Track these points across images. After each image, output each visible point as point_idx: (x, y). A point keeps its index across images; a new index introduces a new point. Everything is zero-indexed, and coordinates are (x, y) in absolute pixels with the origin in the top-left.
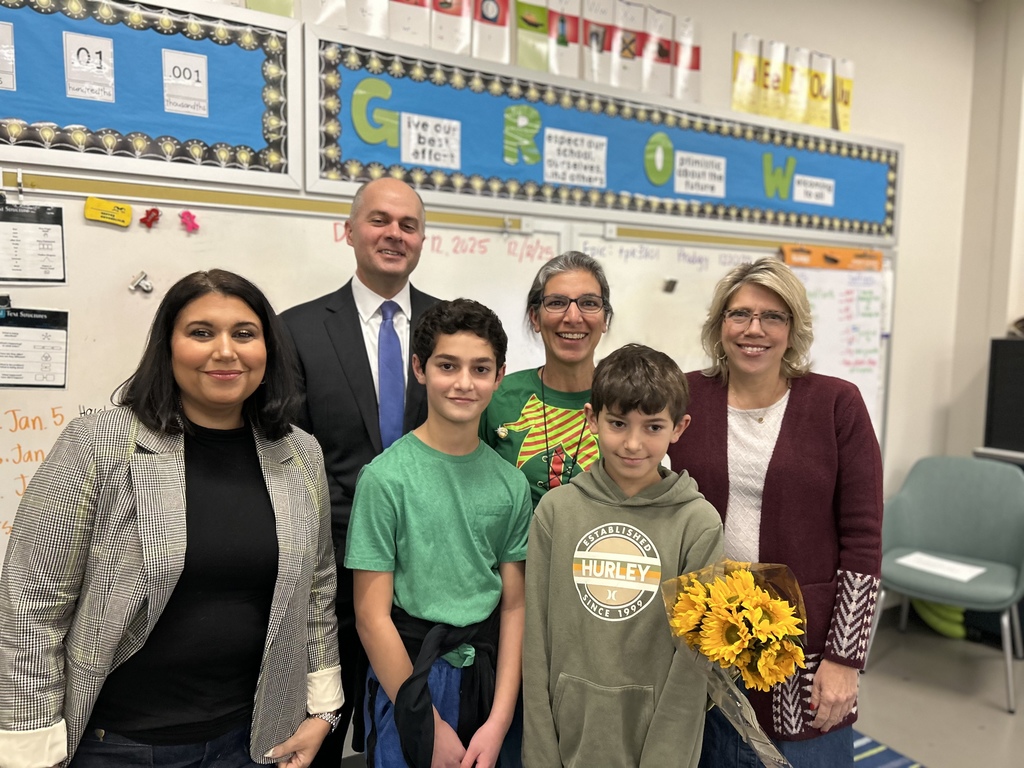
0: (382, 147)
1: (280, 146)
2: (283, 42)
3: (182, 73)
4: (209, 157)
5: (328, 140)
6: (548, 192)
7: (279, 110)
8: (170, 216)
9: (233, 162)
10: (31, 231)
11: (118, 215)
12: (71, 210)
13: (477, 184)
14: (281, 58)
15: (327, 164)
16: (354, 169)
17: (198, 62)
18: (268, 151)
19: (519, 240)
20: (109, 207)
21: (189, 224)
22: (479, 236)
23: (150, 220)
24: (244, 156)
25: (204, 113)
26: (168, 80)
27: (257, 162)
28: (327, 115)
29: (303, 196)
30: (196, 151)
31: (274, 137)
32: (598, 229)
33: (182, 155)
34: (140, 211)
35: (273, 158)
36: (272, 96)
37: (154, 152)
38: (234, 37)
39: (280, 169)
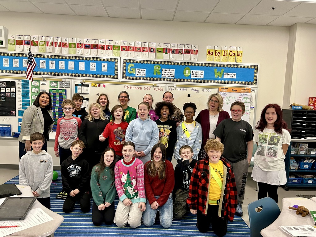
0: (132, 74)
1: (117, 75)
2: (118, 60)
3: (104, 66)
4: (107, 77)
5: (124, 73)
6: (162, 79)
7: (117, 70)
8: (102, 85)
9: (110, 78)
10: (85, 87)
11: (95, 85)
12: (90, 85)
13: (149, 79)
14: (117, 63)
15: (123, 77)
16: (128, 77)
17: (106, 64)
18: (115, 76)
19: (157, 88)
20: (94, 84)
21: (104, 86)
22: (149, 87)
23: (99, 86)
24: (112, 77)
25: (107, 71)
26: (102, 67)
27: (114, 77)
28: (123, 70)
29: (120, 82)
30: (105, 76)
31: (116, 74)
32: (173, 85)
33: (104, 77)
34: (98, 85)
35: (116, 77)
36: (116, 68)
37: (100, 77)
38: (111, 60)
39: (117, 78)
